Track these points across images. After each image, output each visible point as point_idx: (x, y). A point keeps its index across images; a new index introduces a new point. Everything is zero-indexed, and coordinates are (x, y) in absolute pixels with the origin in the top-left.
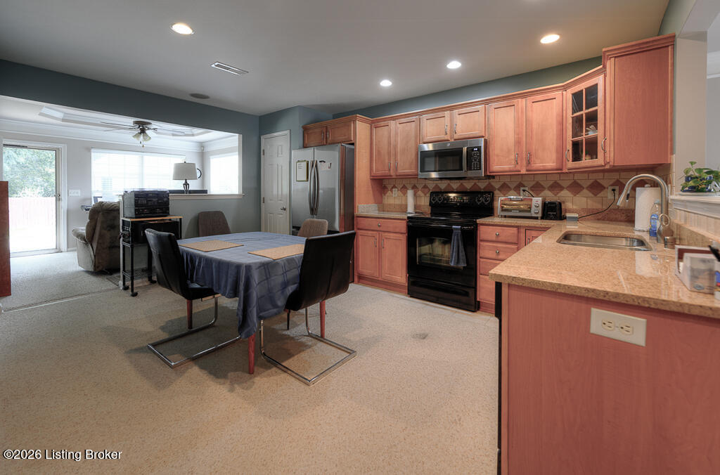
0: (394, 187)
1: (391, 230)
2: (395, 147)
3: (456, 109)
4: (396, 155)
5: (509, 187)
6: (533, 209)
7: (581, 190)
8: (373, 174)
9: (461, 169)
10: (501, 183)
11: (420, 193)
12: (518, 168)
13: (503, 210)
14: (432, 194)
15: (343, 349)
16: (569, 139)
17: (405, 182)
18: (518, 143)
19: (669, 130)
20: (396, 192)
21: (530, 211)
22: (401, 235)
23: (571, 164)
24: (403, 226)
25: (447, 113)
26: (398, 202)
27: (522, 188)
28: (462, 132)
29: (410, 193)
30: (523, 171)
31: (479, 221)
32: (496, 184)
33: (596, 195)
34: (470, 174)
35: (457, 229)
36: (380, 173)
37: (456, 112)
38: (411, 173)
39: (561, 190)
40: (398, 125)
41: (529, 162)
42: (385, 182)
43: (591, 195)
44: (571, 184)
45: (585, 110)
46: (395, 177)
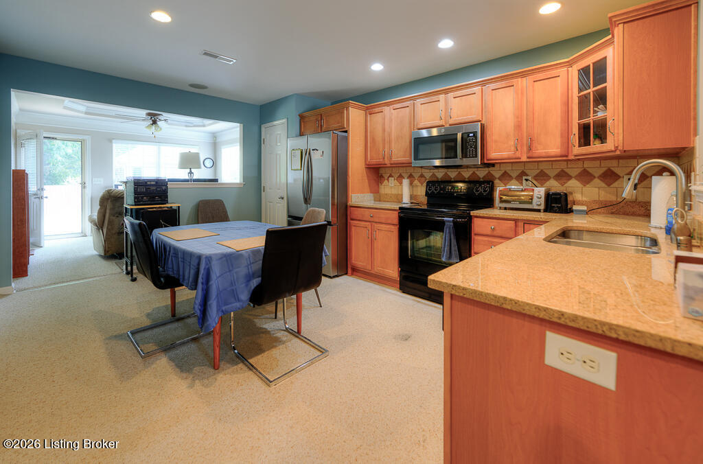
0: (391, 176)
1: (383, 221)
2: (390, 135)
3: (452, 92)
4: (390, 142)
5: (510, 176)
6: (535, 200)
7: (592, 180)
8: (368, 163)
9: (456, 157)
10: (502, 172)
11: (416, 182)
12: (518, 154)
13: (502, 201)
14: (428, 183)
15: (317, 347)
16: (575, 122)
17: (401, 170)
18: (518, 127)
19: (692, 106)
20: (392, 182)
21: (531, 203)
22: (393, 227)
23: (577, 150)
24: (394, 217)
25: (442, 97)
26: (394, 192)
27: (524, 178)
28: (458, 117)
29: (406, 182)
30: (524, 159)
31: (473, 213)
32: (496, 173)
33: (609, 185)
34: (466, 161)
35: (449, 221)
36: (374, 161)
37: (451, 95)
38: (404, 162)
39: (569, 180)
40: (393, 111)
41: (530, 149)
42: (382, 171)
43: (604, 185)
44: (579, 173)
45: (594, 87)
46: (389, 165)
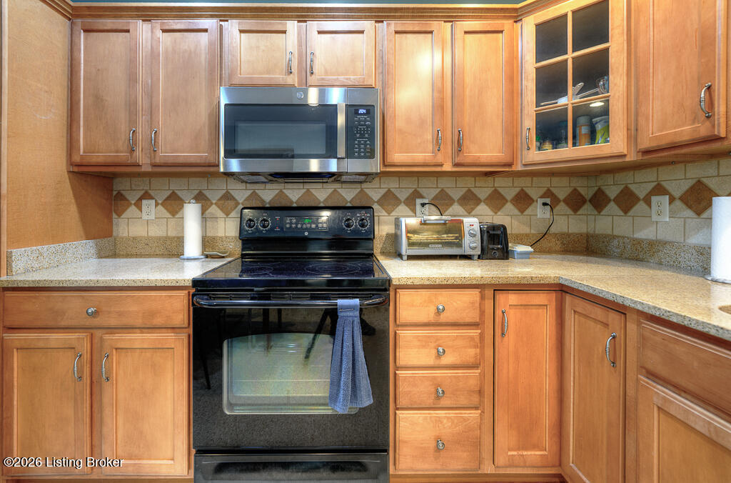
0: (147, 196)
1: (139, 322)
2: (151, 93)
3: (314, 18)
4: (152, 111)
5: (397, 198)
6: (467, 241)
7: (503, 205)
8: (76, 159)
9: (333, 154)
10: (383, 192)
11: (214, 210)
12: (440, 159)
13: (411, 244)
14: (245, 211)
16: (529, 109)
17: (175, 185)
20: (150, 210)
21: (459, 245)
22: (170, 336)
23: (533, 154)
24: (178, 310)
25: (292, 26)
27: (419, 201)
28: (326, 73)
29: (191, 213)
30: (448, 167)
32: (374, 192)
34: (355, 166)
35: (351, 308)
36: (99, 157)
38: (192, 161)
39: (478, 204)
40: (159, 34)
42: (120, 185)
43: (516, 212)
44: (490, 195)
45: (573, 51)
46: (149, 169)
